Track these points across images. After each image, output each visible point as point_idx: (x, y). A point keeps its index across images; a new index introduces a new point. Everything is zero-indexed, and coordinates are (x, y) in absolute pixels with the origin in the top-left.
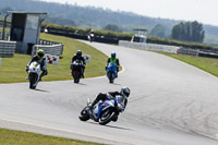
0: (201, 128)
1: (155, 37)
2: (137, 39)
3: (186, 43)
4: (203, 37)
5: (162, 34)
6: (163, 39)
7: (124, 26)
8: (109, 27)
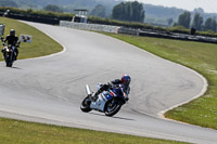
0: (143, 107)
1: (96, 17)
2: (78, 20)
3: (126, 23)
4: (143, 16)
5: (102, 14)
6: (103, 19)
7: (65, 7)
8: (49, 8)
